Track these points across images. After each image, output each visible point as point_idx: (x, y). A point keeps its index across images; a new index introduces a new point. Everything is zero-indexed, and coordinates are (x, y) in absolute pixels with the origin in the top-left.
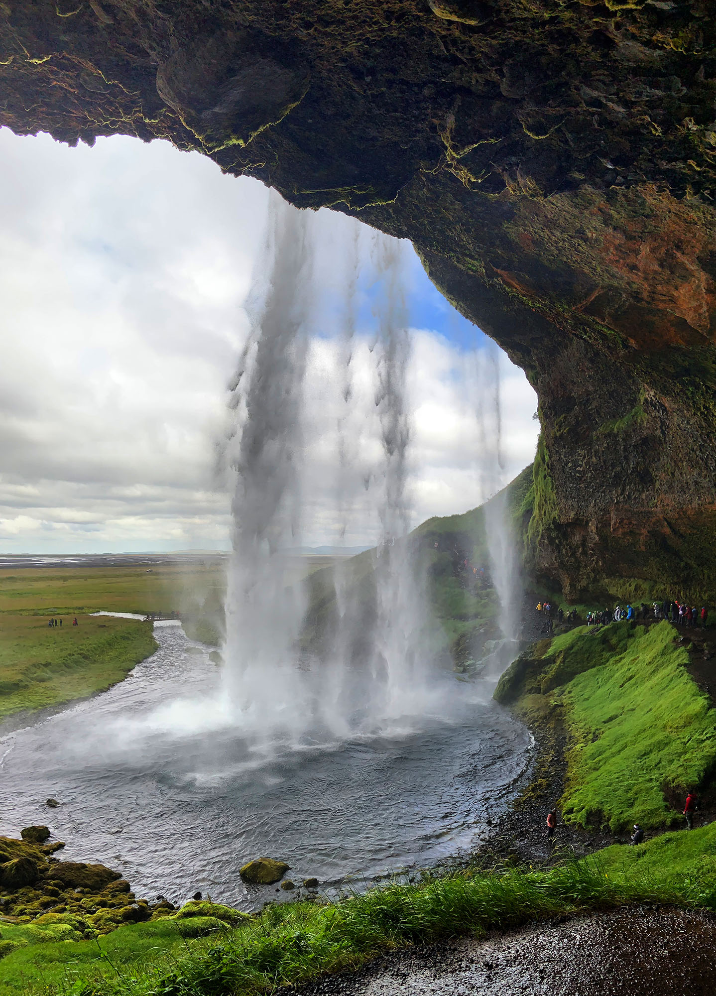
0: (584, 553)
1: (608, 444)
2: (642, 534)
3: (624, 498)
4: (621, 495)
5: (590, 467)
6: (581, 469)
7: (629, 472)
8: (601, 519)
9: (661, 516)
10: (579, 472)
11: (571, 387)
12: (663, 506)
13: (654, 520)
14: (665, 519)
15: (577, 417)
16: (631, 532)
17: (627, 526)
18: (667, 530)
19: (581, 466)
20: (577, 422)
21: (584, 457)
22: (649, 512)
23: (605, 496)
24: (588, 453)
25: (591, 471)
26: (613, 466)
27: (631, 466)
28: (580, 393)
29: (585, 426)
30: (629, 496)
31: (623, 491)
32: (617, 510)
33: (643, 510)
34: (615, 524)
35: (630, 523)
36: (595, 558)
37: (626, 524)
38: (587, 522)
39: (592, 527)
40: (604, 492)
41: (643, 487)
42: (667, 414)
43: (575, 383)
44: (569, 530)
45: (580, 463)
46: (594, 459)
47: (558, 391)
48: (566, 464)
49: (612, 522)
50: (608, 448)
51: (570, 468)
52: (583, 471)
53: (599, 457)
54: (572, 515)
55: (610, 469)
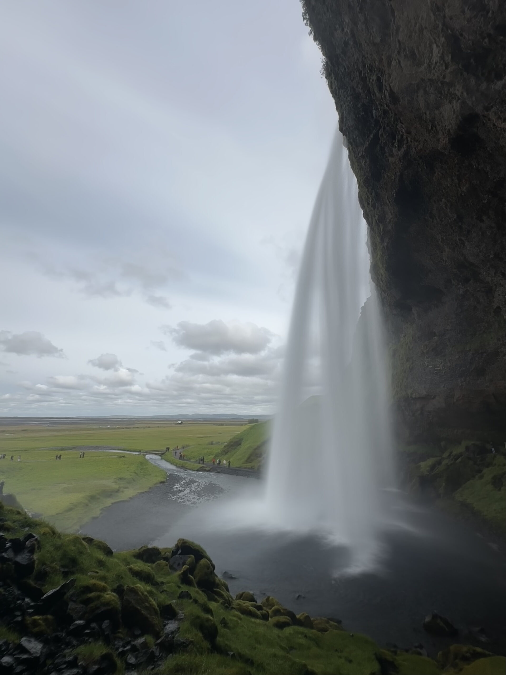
1: (459, 356)
2: (476, 403)
4: (464, 382)
6: (439, 368)
7: (471, 370)
8: (449, 394)
9: (491, 392)
10: (437, 370)
11: (434, 327)
13: (484, 395)
14: (494, 395)
15: (436, 342)
16: (469, 401)
18: (493, 400)
19: (438, 367)
20: (437, 345)
21: (442, 363)
22: (483, 391)
23: (453, 382)
24: (444, 360)
25: (445, 369)
26: (461, 367)
27: (473, 367)
28: (440, 330)
29: (441, 347)
30: (469, 382)
31: (465, 379)
33: (478, 389)
34: (458, 398)
35: (469, 397)
37: (466, 398)
38: (434, 398)
39: (439, 399)
40: (452, 380)
41: (478, 378)
43: (437, 325)
44: (413, 402)
45: (438, 366)
46: (449, 364)
47: (425, 329)
48: (428, 366)
49: (456, 397)
50: (459, 358)
51: (430, 368)
52: (440, 370)
53: (453, 363)
54: (424, 393)
55: (458, 368)
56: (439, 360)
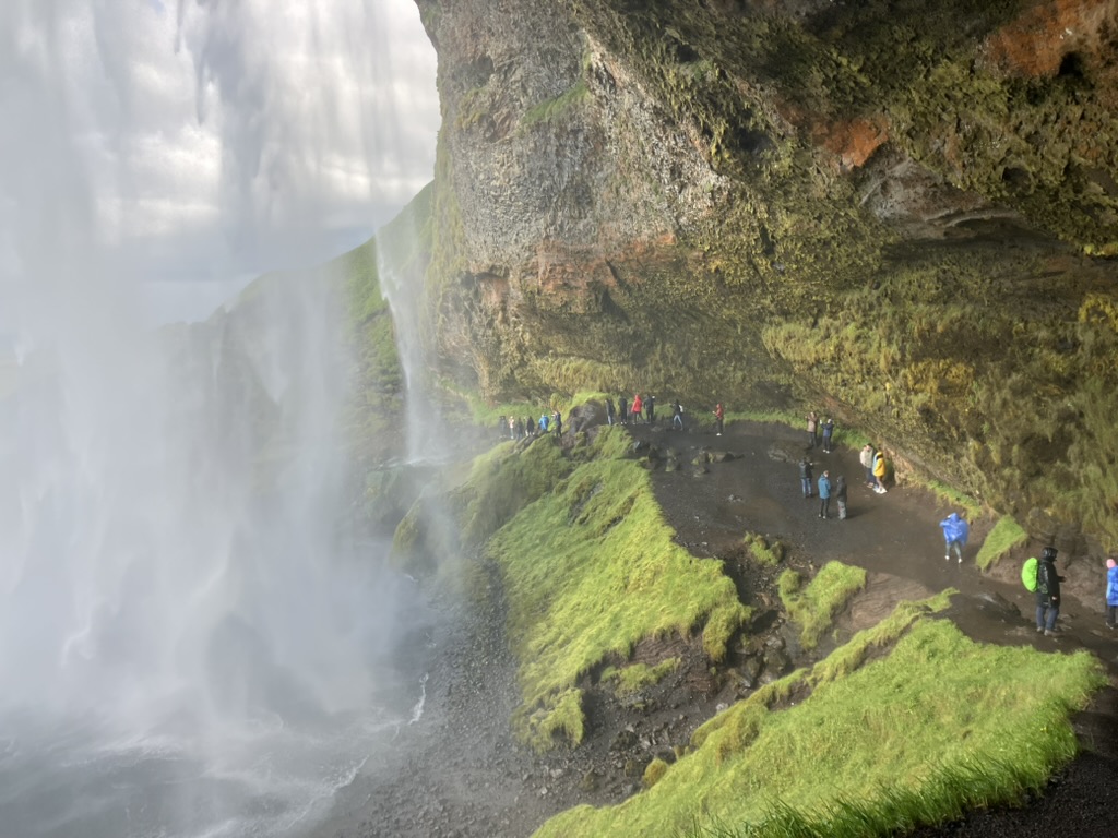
1: (535, 143)
2: (580, 288)
3: (555, 230)
4: (552, 225)
5: (510, 180)
6: (498, 184)
7: (563, 187)
8: (526, 265)
9: (603, 256)
10: (495, 188)
11: (487, 39)
12: (606, 240)
13: (593, 265)
14: (609, 263)
15: (493, 95)
16: (565, 284)
17: (560, 276)
18: (611, 281)
19: (496, 179)
20: (493, 104)
21: (503, 165)
22: (588, 252)
23: (530, 227)
24: (507, 157)
25: (511, 186)
26: (541, 177)
27: (566, 179)
28: (499, 51)
29: (505, 111)
30: (561, 226)
31: (555, 217)
32: (547, 249)
33: (579, 247)
34: (544, 273)
35: (564, 271)
36: (520, 328)
37: (558, 273)
38: (507, 274)
39: (513, 279)
40: (528, 221)
41: (580, 213)
42: (615, 93)
43: (493, 34)
44: (482, 286)
45: (496, 174)
46: (516, 170)
47: (466, 46)
48: (477, 176)
49: (541, 270)
50: (535, 149)
51: (482, 183)
52: (500, 187)
53: (524, 164)
54: (485, 261)
55: (537, 183)
56: (498, 155)
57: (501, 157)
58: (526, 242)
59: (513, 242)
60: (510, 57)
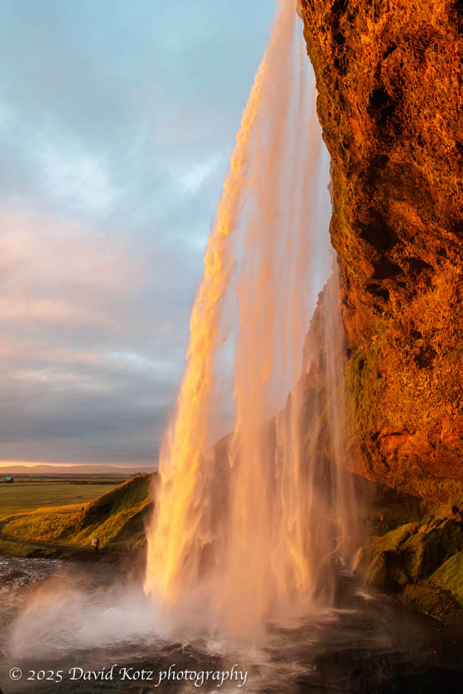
0: (395, 459)
5: (431, 387)
6: (422, 389)
8: (433, 428)
11: (419, 324)
17: (458, 434)
19: (421, 386)
21: (426, 380)
23: (440, 409)
24: (430, 376)
28: (427, 329)
32: (451, 420)
38: (414, 433)
40: (439, 406)
44: (383, 440)
45: (422, 384)
46: (436, 381)
49: (444, 431)
51: (410, 388)
53: (442, 380)
55: (450, 388)
56: (423, 375)
57: (425, 376)
58: (436, 416)
59: (425, 417)
60: (433, 331)
